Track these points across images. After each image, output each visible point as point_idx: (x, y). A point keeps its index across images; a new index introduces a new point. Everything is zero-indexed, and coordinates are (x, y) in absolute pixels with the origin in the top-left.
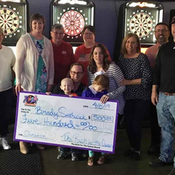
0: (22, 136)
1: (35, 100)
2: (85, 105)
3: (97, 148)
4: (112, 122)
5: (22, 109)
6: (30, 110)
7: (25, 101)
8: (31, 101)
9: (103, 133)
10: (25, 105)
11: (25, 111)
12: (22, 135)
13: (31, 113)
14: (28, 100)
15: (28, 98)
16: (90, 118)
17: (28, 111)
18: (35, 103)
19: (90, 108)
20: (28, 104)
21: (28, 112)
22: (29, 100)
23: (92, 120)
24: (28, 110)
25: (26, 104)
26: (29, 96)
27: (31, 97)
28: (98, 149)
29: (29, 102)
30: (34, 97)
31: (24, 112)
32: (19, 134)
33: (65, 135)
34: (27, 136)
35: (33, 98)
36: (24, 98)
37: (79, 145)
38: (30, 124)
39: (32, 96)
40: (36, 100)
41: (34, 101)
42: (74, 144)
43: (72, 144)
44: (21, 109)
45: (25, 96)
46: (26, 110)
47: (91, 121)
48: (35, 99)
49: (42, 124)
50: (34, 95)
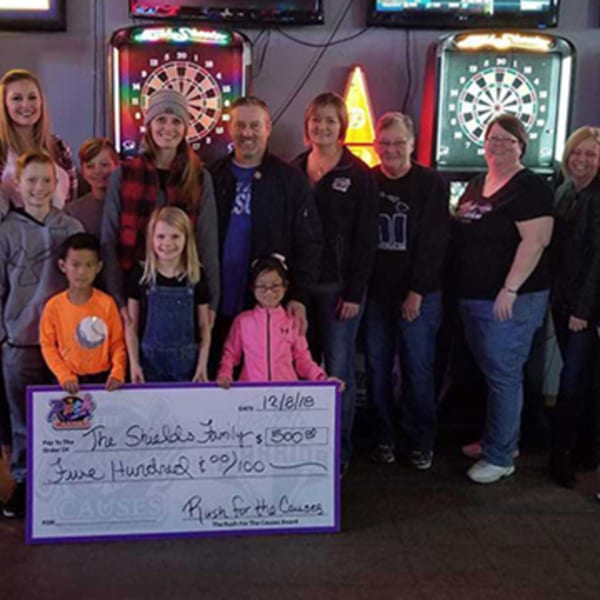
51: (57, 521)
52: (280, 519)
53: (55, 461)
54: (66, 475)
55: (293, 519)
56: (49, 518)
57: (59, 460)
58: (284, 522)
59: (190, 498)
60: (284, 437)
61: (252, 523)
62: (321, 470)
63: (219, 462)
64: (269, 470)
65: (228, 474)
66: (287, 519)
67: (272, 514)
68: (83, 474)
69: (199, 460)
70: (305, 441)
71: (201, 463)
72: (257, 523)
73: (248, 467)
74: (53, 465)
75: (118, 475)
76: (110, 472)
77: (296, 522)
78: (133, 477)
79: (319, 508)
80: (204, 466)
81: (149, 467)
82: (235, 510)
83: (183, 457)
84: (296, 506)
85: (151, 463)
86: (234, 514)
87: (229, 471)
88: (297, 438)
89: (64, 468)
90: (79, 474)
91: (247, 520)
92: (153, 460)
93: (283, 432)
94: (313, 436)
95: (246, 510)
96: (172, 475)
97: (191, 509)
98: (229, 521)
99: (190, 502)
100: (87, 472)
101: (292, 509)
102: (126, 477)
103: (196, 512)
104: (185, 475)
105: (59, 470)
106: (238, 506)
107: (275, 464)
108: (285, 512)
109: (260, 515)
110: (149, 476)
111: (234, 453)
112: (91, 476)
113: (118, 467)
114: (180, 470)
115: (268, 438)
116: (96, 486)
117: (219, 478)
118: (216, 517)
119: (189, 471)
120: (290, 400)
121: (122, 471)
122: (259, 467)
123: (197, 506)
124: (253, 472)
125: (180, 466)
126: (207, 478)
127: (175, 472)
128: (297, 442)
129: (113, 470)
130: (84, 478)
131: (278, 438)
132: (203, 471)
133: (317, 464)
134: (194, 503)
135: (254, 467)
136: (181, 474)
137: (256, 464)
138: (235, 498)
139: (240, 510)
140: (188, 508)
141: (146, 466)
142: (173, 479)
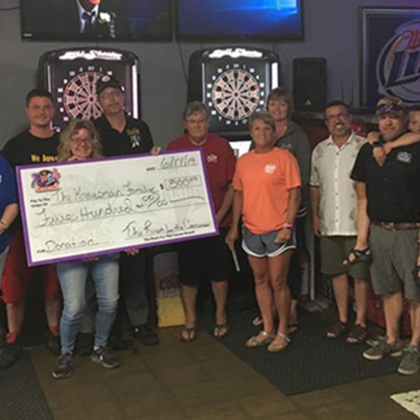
0: (44, 254)
1: (54, 178)
2: (150, 167)
3: (190, 233)
4: (200, 184)
5: (32, 201)
6: (49, 200)
7: (36, 184)
8: (47, 181)
9: (192, 207)
10: (38, 192)
11: (38, 203)
12: (43, 251)
13: (53, 205)
14: (40, 181)
15: (39, 177)
16: (162, 188)
17: (46, 202)
18: (55, 184)
19: (159, 169)
20: (42, 189)
21: (46, 204)
22: (42, 181)
23: (167, 189)
24: (45, 199)
25: (39, 189)
26: (41, 173)
27: (44, 173)
28: (192, 235)
29: (43, 185)
30: (51, 173)
31: (38, 206)
32: (38, 252)
33: (127, 227)
34: (54, 250)
35: (49, 175)
36: (31, 179)
37: (157, 238)
38: (56, 227)
39: (48, 172)
40: (56, 177)
41: (53, 180)
42: (148, 240)
43: (146, 239)
44: (29, 201)
45: (34, 175)
46: (40, 200)
47: (166, 192)
48: (54, 175)
49: (78, 219)
50: (50, 168)
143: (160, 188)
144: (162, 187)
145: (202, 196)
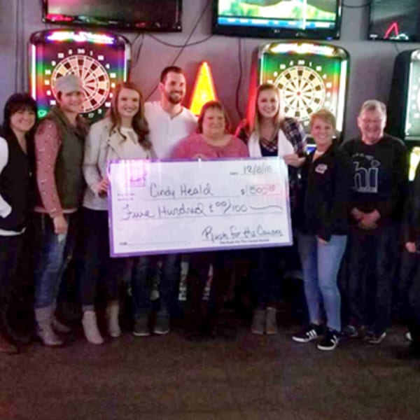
51: (128, 243)
52: (258, 239)
53: (125, 206)
54: (132, 215)
55: (266, 239)
56: (124, 241)
57: (128, 206)
58: (261, 241)
59: (205, 227)
60: (257, 190)
61: (243, 241)
62: (279, 210)
63: (221, 206)
64: (250, 211)
65: (227, 212)
66: (262, 238)
67: (254, 236)
68: (142, 214)
69: (209, 205)
70: (269, 193)
71: (211, 207)
72: (245, 242)
73: (238, 209)
74: (124, 209)
75: (163, 215)
76: (158, 213)
77: (268, 240)
78: (171, 215)
79: (280, 232)
80: (213, 209)
81: (181, 209)
82: (232, 234)
83: (199, 204)
84: (267, 231)
85: (181, 207)
86: (231, 237)
87: (228, 211)
88: (264, 191)
89: (131, 211)
90: (140, 214)
91: (240, 240)
92: (183, 205)
93: (256, 187)
94: (274, 190)
95: (239, 234)
96: (194, 214)
97: (207, 234)
98: (229, 241)
99: (205, 230)
100: (144, 213)
101: (265, 233)
102: (167, 216)
103: (210, 236)
104: (202, 214)
105: (128, 212)
106: (234, 232)
107: (254, 206)
108: (261, 235)
109: (247, 237)
110: (181, 215)
111: (229, 201)
112: (147, 215)
113: (162, 210)
114: (198, 211)
115: (248, 192)
116: (151, 221)
117: (221, 216)
118: (221, 238)
119: (204, 211)
120: (259, 168)
121: (165, 212)
122: (244, 208)
123: (210, 232)
124: (241, 212)
125: (198, 209)
126: (215, 216)
127: (196, 212)
128: (265, 193)
129: (160, 212)
130: (143, 217)
131: (253, 191)
132: (212, 211)
133: (276, 206)
134: (208, 230)
135: (241, 209)
136: (199, 213)
137: (242, 207)
138: (231, 227)
139: (235, 234)
140: (205, 234)
141: (179, 208)
142: (195, 217)
143: (240, 193)
144: (243, 192)
145: (279, 205)
